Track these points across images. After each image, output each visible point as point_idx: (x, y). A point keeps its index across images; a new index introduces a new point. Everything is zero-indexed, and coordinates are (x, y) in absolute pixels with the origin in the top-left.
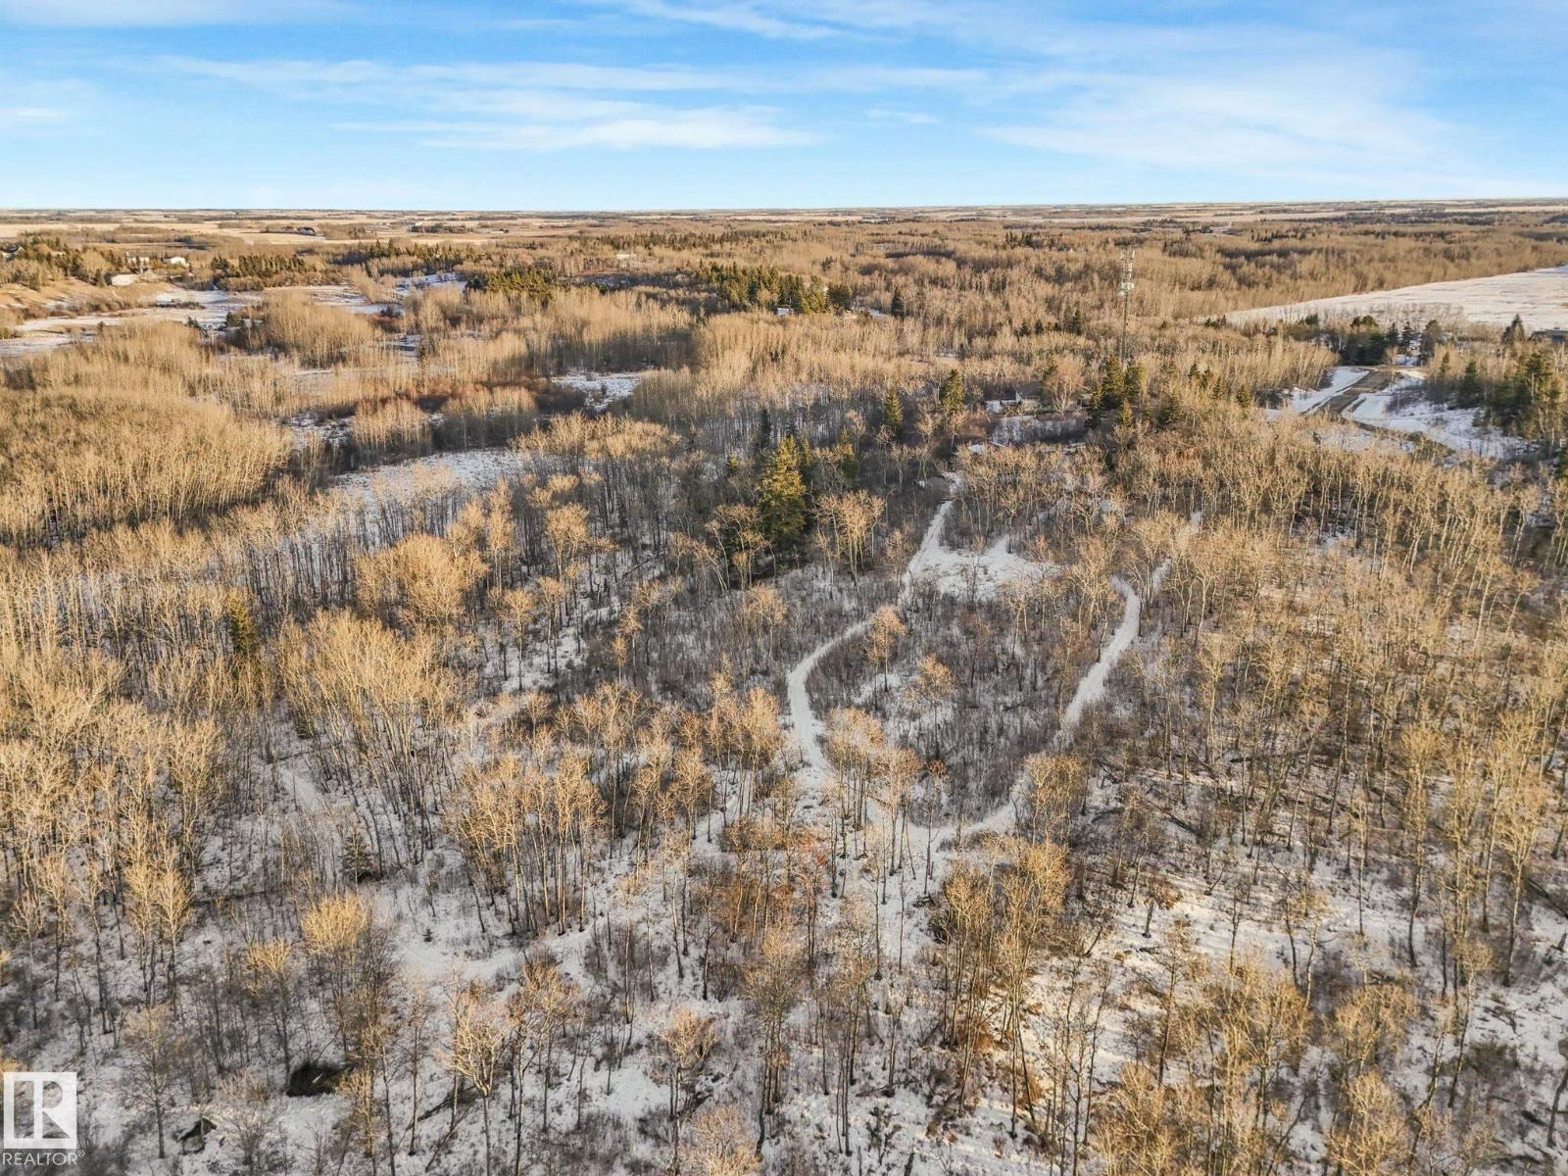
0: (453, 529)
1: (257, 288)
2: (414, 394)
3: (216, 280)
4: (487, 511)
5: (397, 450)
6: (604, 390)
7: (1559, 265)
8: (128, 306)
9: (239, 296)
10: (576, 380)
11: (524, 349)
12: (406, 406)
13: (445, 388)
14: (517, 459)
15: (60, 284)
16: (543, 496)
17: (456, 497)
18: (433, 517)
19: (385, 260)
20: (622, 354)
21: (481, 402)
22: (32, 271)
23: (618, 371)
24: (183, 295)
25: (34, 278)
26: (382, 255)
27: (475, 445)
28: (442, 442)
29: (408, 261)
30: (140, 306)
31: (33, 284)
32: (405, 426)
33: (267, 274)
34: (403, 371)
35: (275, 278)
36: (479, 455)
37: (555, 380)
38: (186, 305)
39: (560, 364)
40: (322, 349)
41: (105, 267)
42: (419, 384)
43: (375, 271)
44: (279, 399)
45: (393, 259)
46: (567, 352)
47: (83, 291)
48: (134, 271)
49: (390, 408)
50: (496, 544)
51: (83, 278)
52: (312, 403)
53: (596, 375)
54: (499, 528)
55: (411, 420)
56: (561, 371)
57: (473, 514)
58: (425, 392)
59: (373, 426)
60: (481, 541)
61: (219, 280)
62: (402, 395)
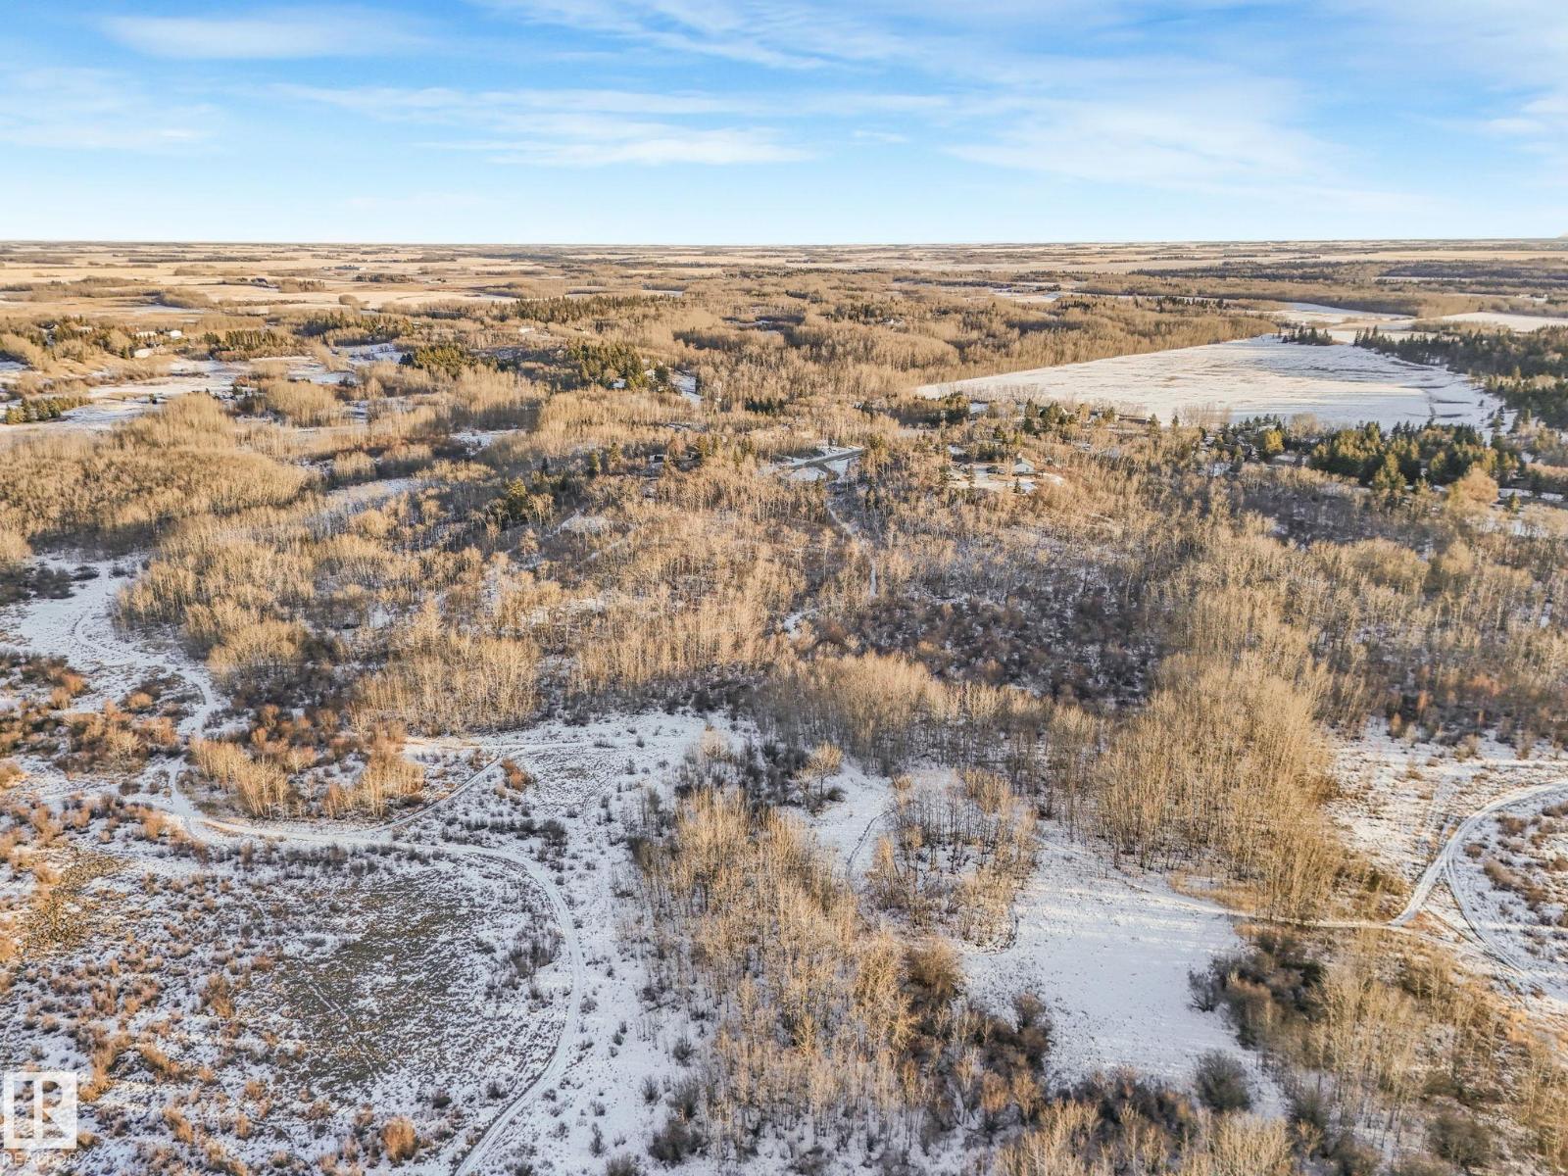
0: (385, 508)
1: (244, 359)
2: (365, 447)
3: (212, 353)
4: (398, 502)
5: (358, 478)
6: (479, 443)
7: (1253, 336)
8: (152, 375)
9: (231, 365)
10: (465, 436)
11: (433, 416)
12: (362, 455)
13: (383, 442)
14: (416, 482)
15: (98, 357)
16: (422, 497)
17: (386, 498)
18: (378, 504)
19: (338, 332)
20: (497, 418)
21: (402, 453)
22: (78, 349)
23: (493, 429)
24: (191, 366)
25: (80, 354)
26: (335, 327)
27: (399, 476)
28: (382, 473)
29: (357, 332)
30: (161, 375)
31: (79, 358)
32: (362, 465)
33: (249, 348)
34: (358, 431)
35: (257, 351)
36: (401, 480)
37: (452, 436)
38: (195, 375)
39: (456, 425)
40: (306, 416)
41: (127, 343)
42: (369, 439)
43: (331, 342)
44: (288, 450)
45: (345, 331)
46: (462, 418)
47: (116, 364)
48: (149, 346)
49: (354, 456)
50: (402, 514)
51: (113, 352)
52: (307, 452)
53: (478, 432)
54: (403, 509)
55: (364, 462)
56: (457, 431)
57: (392, 503)
58: (372, 445)
59: (345, 466)
60: (396, 513)
61: (215, 351)
62: (359, 448)
